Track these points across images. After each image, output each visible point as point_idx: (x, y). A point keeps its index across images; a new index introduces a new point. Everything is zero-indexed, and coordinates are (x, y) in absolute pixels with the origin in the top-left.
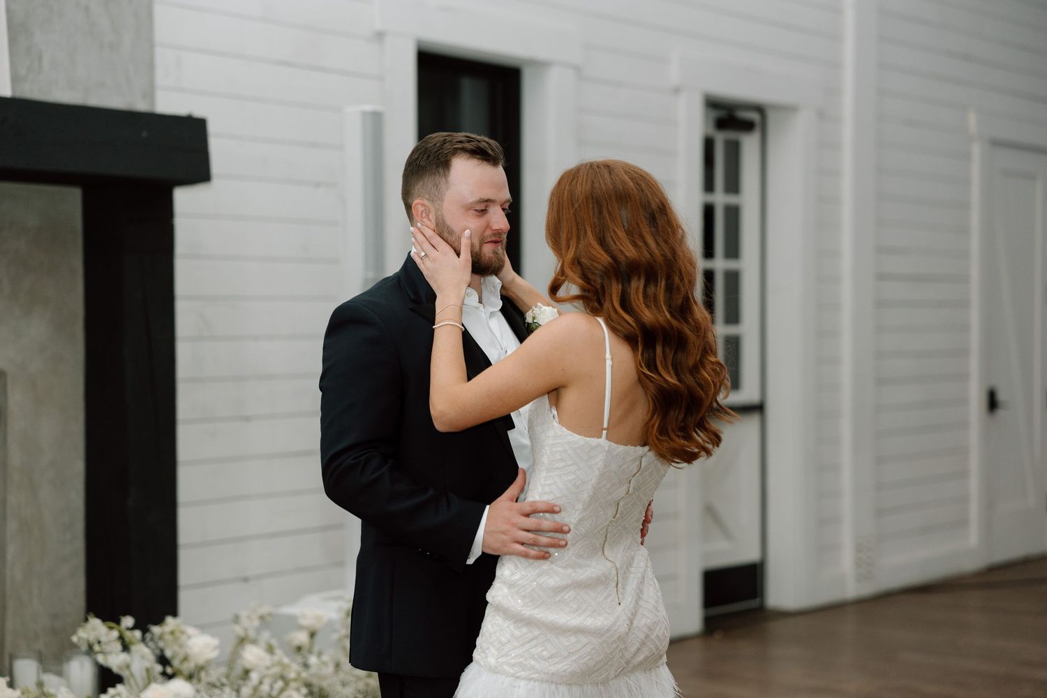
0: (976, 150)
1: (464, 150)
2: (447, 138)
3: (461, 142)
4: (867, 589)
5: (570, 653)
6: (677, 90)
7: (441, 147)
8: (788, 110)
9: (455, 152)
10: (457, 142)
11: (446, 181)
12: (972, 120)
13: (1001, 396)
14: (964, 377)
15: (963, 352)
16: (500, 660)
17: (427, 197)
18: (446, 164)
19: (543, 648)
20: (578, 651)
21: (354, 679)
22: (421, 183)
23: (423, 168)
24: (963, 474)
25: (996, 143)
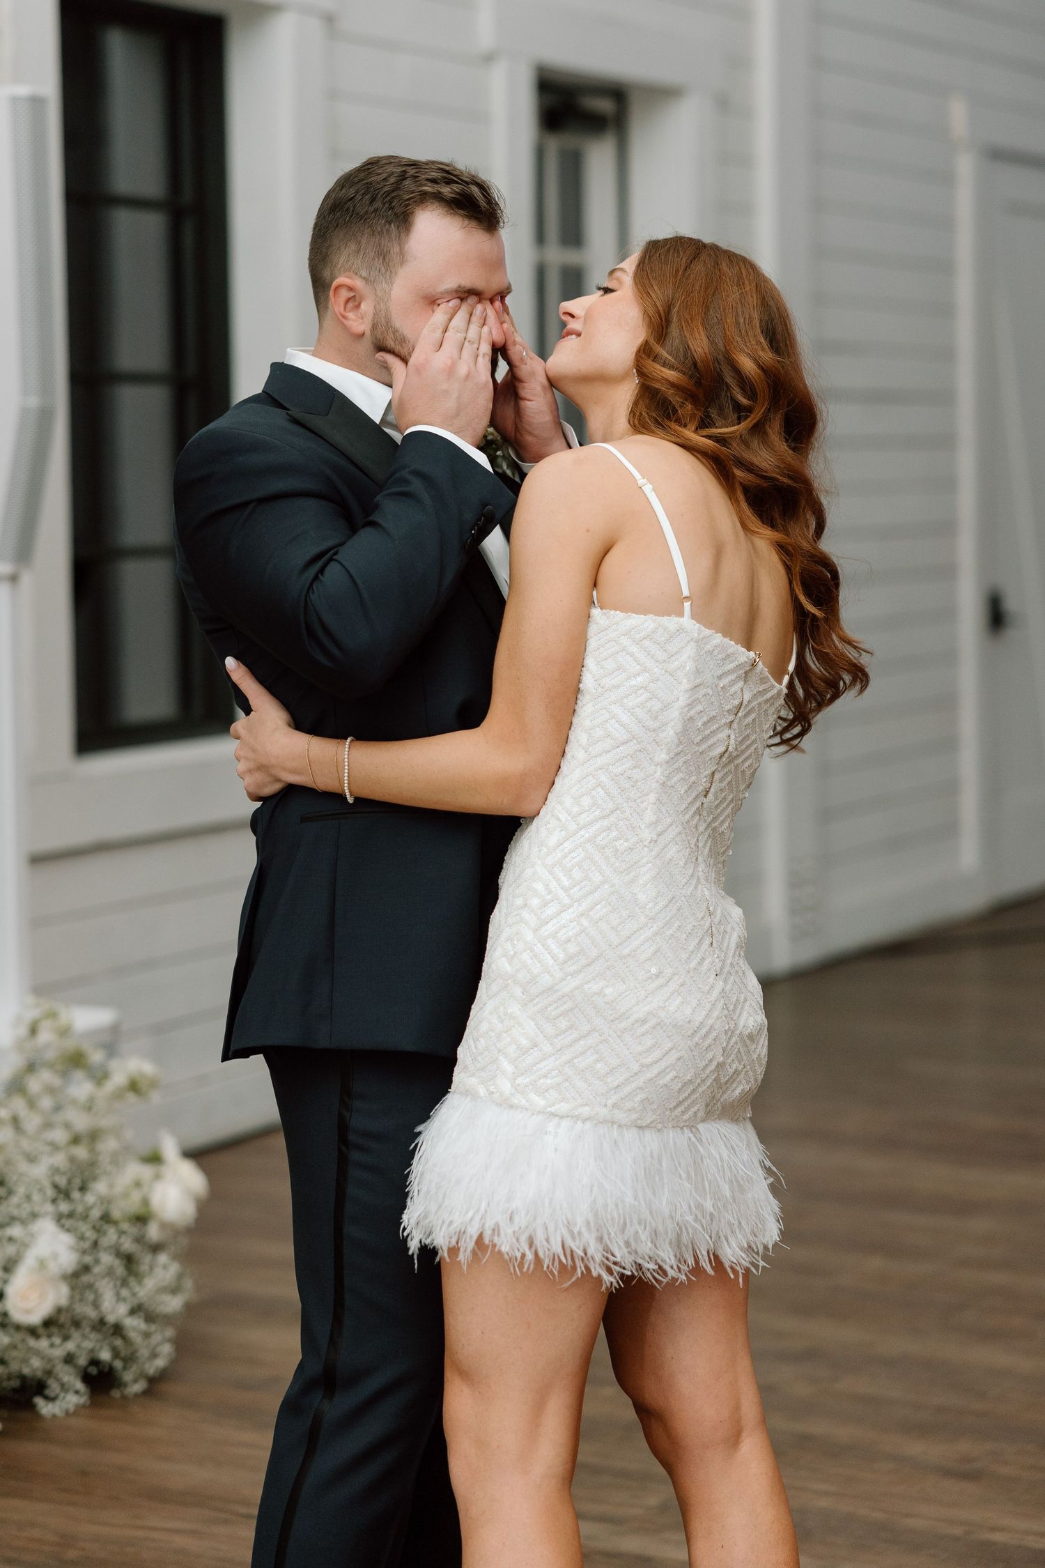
0: (966, 166)
1: (438, 197)
2: (408, 169)
3: (434, 181)
4: (809, 953)
5: (642, 1066)
6: (489, 58)
7: (397, 186)
8: (663, 94)
9: (423, 198)
10: (427, 180)
11: (401, 249)
12: (959, 115)
13: (1011, 604)
14: (948, 572)
15: (946, 528)
16: (519, 1080)
17: (364, 274)
18: (404, 220)
19: (596, 1056)
20: (656, 1062)
21: (48, 1149)
22: (353, 246)
23: (362, 217)
24: (948, 744)
25: (998, 155)
